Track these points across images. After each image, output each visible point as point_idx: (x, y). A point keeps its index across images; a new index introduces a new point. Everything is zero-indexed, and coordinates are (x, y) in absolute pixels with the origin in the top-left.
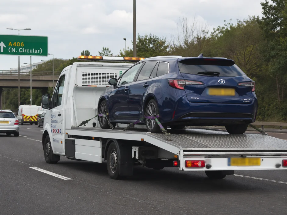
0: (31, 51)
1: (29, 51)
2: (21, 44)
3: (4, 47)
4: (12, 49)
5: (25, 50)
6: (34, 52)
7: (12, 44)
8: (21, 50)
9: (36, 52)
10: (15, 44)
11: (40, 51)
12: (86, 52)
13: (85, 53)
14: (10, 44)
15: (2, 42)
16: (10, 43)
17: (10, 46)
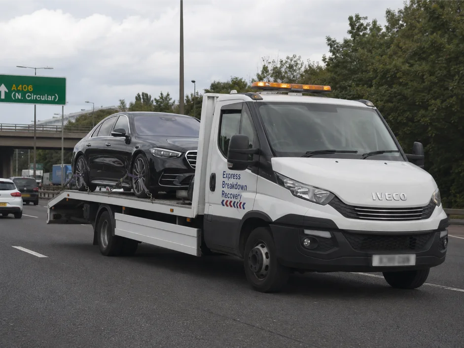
0: (43, 98)
1: (40, 98)
2: (29, 88)
3: (5, 92)
4: (17, 94)
5: (35, 96)
6: (46, 99)
7: (17, 88)
8: (29, 96)
9: (50, 98)
10: (20, 87)
11: (55, 98)
12: (143, 95)
13: (141, 97)
14: (14, 87)
15: (3, 85)
16: (14, 85)
17: (14, 90)
